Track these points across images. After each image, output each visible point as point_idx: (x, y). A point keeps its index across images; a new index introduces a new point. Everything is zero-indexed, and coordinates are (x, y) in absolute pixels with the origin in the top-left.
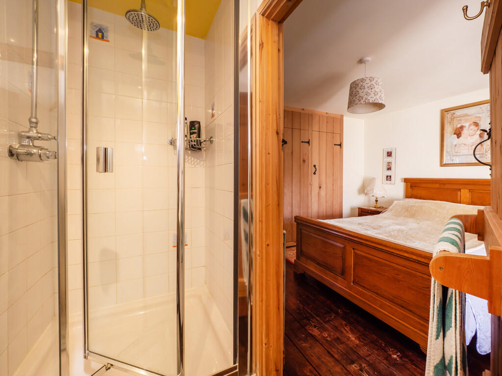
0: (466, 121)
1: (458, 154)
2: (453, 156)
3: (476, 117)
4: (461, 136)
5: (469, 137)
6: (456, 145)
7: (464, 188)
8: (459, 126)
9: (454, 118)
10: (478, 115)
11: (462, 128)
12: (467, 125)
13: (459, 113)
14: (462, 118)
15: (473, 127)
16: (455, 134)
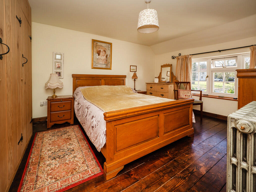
0: (102, 48)
1: (98, 63)
2: (97, 64)
3: (105, 48)
4: (100, 55)
5: (102, 56)
6: (98, 59)
7: (102, 79)
8: (99, 50)
9: (97, 45)
10: (106, 48)
11: (100, 51)
12: (102, 50)
13: (99, 44)
14: (100, 47)
15: (104, 52)
16: (97, 53)
